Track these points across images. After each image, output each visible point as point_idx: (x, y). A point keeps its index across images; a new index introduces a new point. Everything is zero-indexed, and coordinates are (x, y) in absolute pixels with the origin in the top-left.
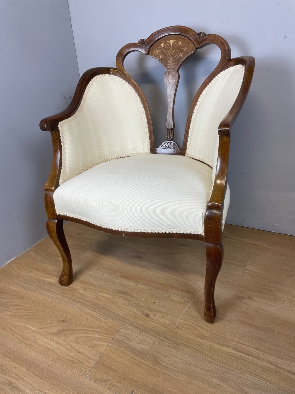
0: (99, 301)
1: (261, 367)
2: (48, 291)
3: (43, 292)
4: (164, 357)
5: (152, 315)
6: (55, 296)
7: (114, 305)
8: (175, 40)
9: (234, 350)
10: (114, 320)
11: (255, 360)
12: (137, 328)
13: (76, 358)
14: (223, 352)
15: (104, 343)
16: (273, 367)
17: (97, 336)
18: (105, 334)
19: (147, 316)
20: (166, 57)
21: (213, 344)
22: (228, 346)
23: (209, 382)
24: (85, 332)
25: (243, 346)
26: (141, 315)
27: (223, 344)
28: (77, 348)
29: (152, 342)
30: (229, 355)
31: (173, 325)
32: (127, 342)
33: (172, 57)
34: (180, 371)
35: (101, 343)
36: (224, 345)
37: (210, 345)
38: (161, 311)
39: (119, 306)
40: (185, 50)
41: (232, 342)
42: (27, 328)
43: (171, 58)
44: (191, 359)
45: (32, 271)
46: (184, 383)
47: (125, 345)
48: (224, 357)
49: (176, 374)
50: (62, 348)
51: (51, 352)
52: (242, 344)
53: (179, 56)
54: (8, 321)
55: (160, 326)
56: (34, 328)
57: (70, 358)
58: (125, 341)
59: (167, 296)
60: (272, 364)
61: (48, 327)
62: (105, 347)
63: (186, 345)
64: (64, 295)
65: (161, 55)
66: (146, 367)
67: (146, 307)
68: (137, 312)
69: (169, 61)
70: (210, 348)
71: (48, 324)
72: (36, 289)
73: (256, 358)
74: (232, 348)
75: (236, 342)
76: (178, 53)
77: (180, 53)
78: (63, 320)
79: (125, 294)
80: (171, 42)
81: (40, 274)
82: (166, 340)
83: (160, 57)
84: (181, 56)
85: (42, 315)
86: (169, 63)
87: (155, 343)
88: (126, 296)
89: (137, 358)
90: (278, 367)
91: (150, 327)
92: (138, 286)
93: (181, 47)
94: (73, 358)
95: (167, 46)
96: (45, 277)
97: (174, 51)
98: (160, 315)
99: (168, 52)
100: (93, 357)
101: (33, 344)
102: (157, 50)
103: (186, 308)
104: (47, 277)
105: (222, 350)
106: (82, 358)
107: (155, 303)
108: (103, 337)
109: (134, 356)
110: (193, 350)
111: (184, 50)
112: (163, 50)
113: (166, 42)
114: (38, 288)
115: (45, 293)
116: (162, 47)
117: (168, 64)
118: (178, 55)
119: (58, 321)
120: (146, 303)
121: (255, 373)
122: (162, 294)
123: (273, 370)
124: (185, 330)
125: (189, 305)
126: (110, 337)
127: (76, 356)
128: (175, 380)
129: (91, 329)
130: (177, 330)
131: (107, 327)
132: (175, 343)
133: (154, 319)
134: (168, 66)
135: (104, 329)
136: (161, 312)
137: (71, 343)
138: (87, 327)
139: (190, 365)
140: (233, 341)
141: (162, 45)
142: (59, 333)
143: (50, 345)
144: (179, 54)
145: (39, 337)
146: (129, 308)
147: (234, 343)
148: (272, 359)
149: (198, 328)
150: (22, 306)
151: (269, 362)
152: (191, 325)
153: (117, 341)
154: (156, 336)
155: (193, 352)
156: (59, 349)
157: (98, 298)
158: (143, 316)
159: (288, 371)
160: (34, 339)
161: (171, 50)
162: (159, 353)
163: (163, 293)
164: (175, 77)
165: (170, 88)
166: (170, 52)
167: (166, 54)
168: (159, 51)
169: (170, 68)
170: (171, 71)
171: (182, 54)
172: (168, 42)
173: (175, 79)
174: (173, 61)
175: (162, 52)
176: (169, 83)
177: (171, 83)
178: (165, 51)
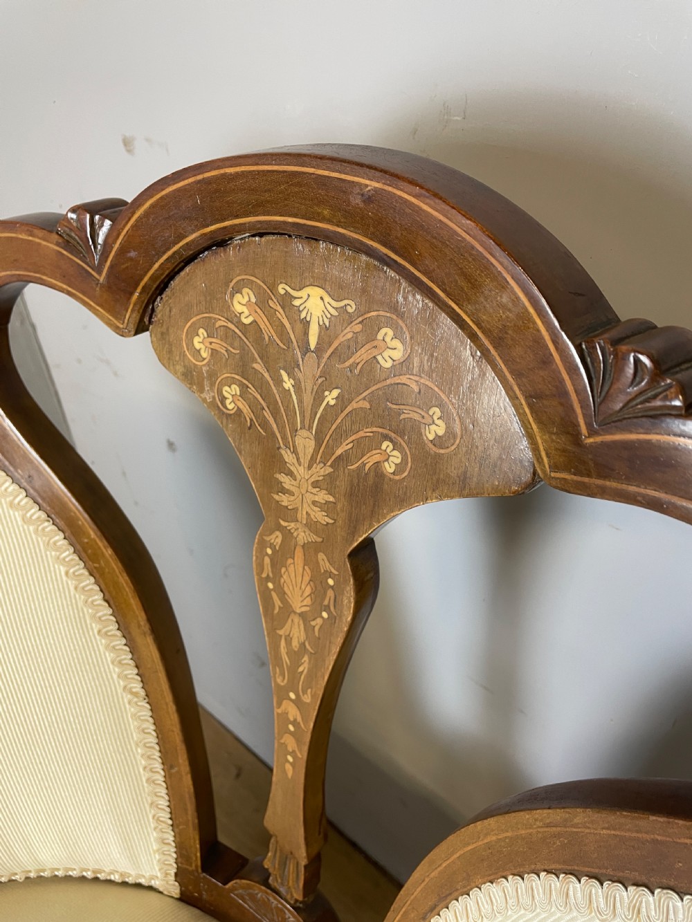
8: (352, 308)
20: (267, 414)
33: (319, 440)
40: (430, 436)
43: (312, 444)
53: (371, 459)
65: (237, 390)
69: (288, 457)
76: (366, 432)
77: (386, 437)
80: (316, 305)
83: (223, 399)
84: (389, 468)
86: (290, 474)
93: (398, 394)
95: (282, 332)
97: (331, 397)
99: (288, 384)
102: (201, 331)
111: (416, 427)
112: (243, 347)
113: (273, 288)
116: (235, 319)
117: (283, 480)
134: (284, 491)
141: (242, 304)
144: (373, 443)
161: (309, 369)
164: (330, 593)
165: (295, 644)
166: (297, 387)
167: (267, 395)
168: (218, 344)
169: (296, 510)
170: (303, 536)
171: (396, 457)
172: (286, 301)
173: (327, 609)
174: (321, 471)
175: (243, 368)
176: (287, 610)
177: (302, 615)
178: (259, 366)
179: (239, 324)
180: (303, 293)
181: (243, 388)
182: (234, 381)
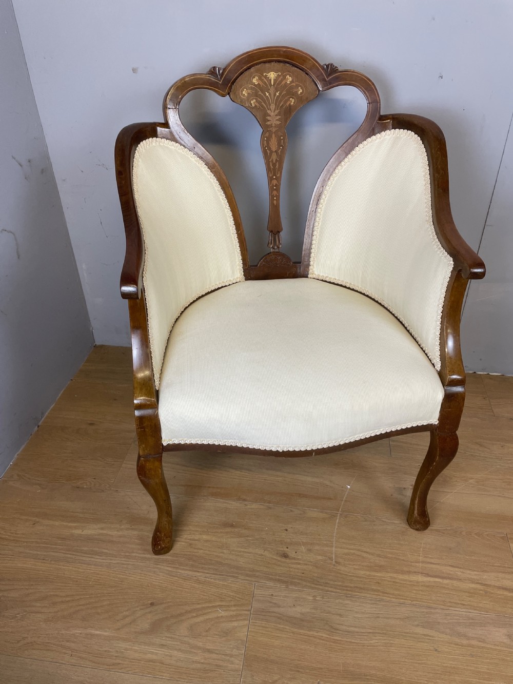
0: (196, 551)
1: (466, 592)
2: (93, 554)
3: (84, 559)
4: (338, 617)
5: (292, 554)
6: (111, 560)
7: (225, 551)
8: (280, 74)
9: (425, 576)
10: (237, 577)
11: (455, 583)
12: (279, 581)
13: (205, 662)
14: (413, 583)
15: (241, 623)
16: (478, 586)
17: (223, 614)
18: (235, 606)
19: (285, 556)
20: (263, 104)
21: (395, 575)
22: (415, 572)
23: (413, 635)
24: (200, 612)
25: (434, 566)
26: (275, 558)
27: (407, 572)
28: (200, 644)
29: (312, 598)
30: (422, 586)
31: (329, 561)
32: (276, 610)
33: (276, 105)
34: (371, 631)
35: (235, 624)
36: (409, 572)
37: (391, 577)
38: (303, 542)
39: (233, 550)
40: (299, 93)
41: (417, 564)
42: (92, 635)
43: (274, 106)
44: (375, 608)
45: (38, 522)
46: (382, 648)
47: (274, 616)
48: (416, 590)
49: (366, 638)
50: (176, 652)
51: (160, 665)
52: (431, 563)
53: (288, 104)
54: (47, 633)
55: (311, 567)
56: (106, 631)
57: (199, 666)
58: (272, 609)
59: (300, 514)
60: (477, 583)
61: (131, 623)
62: (245, 629)
63: (361, 588)
64: (127, 554)
65: (255, 100)
66: (321, 641)
67: (276, 541)
68: (266, 553)
69: (269, 112)
70: (394, 582)
71: (127, 616)
72: (66, 555)
73: (455, 579)
74: (422, 573)
75: (423, 562)
76: (286, 98)
77: (291, 97)
78: (150, 602)
79: (232, 526)
80: (272, 75)
81: (57, 523)
82: (330, 589)
83: (251, 104)
84: (292, 104)
85: (105, 603)
86: (270, 116)
87: (317, 599)
88: (236, 530)
89: (301, 631)
90: (485, 585)
91: (299, 574)
92: (248, 506)
93: (292, 88)
94: (202, 663)
95: (265, 83)
96: (70, 527)
97: (277, 94)
98: (303, 548)
99: (267, 94)
100: (235, 652)
101: (121, 662)
102: (245, 89)
103: (336, 527)
104: (76, 528)
105: (411, 581)
106: (218, 660)
107: (287, 530)
108: (234, 613)
109: (295, 630)
110: (373, 593)
111: (297, 92)
112: (256, 90)
113: (262, 75)
114: (70, 552)
115: (90, 559)
117: (268, 118)
118: (285, 102)
119: (142, 607)
120: (274, 535)
121: (463, 602)
122: (291, 511)
123: (481, 592)
124: (350, 565)
125: (337, 521)
126: (244, 609)
127: (205, 659)
128: (369, 648)
129: (207, 605)
130: (338, 568)
131: (231, 594)
132: (344, 590)
133: (298, 559)
134: (268, 121)
135: (230, 599)
136: (304, 544)
137: (186, 639)
138: (198, 604)
139: (378, 617)
140: (419, 562)
141: (255, 81)
142: (155, 628)
143: (152, 653)
144: (288, 100)
145: (123, 645)
146: (251, 550)
147: (420, 564)
148: (473, 575)
149: (365, 555)
150: (57, 596)
151: (473, 581)
152: (354, 554)
153: (259, 613)
154: (313, 585)
155: (374, 596)
156: (171, 656)
157: (191, 544)
158: (279, 558)
159: (499, 588)
160: (117, 651)
161: (272, 90)
162: (329, 612)
163: (292, 509)
164: (282, 141)
165: (274, 161)
166: (270, 94)
167: (263, 99)
168: (249, 91)
169: (272, 124)
170: (274, 130)
171: (293, 101)
172: (266, 77)
173: (282, 146)
174: (277, 112)
175: (256, 95)
176: (271, 152)
177: (276, 151)
178: (260, 93)
179: (255, 85)
180: (269, 74)
181: (256, 99)
182: (254, 99)
